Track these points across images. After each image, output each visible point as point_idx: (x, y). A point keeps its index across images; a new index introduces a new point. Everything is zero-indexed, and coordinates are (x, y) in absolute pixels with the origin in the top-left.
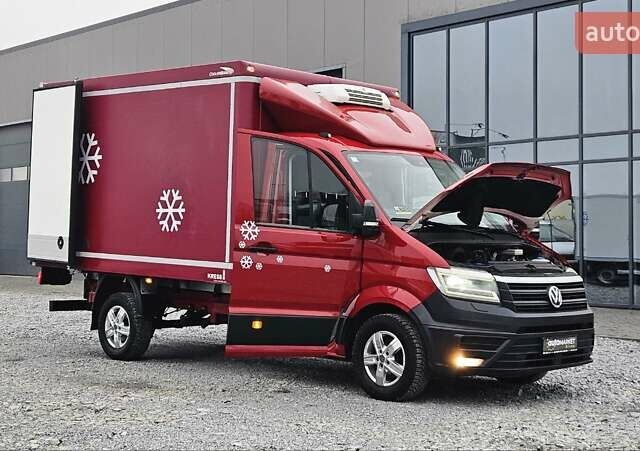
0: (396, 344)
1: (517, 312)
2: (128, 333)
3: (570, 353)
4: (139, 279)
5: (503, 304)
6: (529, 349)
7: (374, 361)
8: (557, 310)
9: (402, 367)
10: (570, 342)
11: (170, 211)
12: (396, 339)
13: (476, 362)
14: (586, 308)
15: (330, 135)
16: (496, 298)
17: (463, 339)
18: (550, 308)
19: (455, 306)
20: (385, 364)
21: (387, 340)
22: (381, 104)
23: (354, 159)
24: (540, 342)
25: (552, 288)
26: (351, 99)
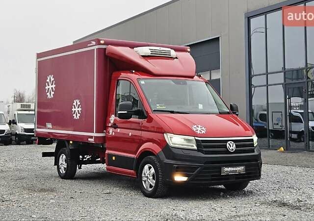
0: (153, 170)
1: (206, 154)
2: (66, 167)
3: (240, 174)
4: (68, 142)
5: (198, 150)
6: (213, 172)
7: (145, 179)
8: (232, 153)
9: (155, 181)
10: (240, 169)
11: (77, 110)
12: (152, 168)
13: (185, 179)
14: (254, 152)
15: (134, 71)
16: (195, 148)
17: (177, 167)
18: (228, 152)
19: (175, 152)
20: (148, 180)
21: (150, 168)
22: (170, 55)
23: (143, 82)
24: (220, 168)
25: (229, 142)
26: (151, 54)
